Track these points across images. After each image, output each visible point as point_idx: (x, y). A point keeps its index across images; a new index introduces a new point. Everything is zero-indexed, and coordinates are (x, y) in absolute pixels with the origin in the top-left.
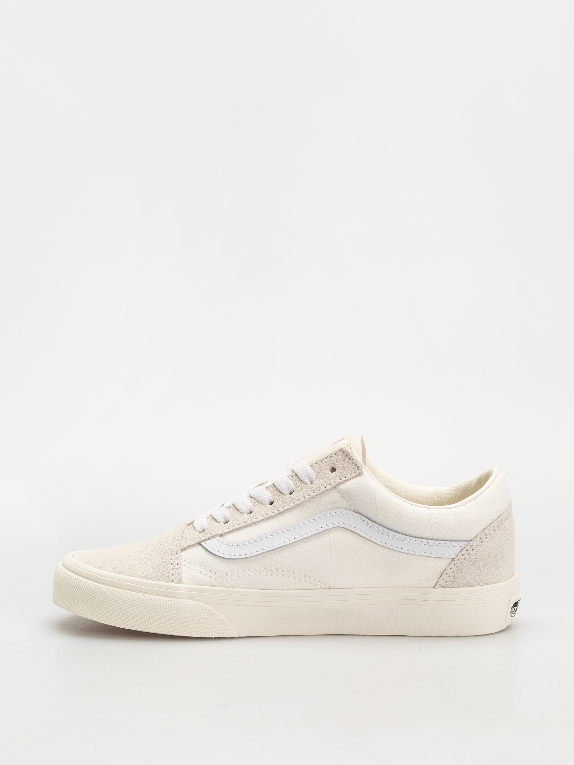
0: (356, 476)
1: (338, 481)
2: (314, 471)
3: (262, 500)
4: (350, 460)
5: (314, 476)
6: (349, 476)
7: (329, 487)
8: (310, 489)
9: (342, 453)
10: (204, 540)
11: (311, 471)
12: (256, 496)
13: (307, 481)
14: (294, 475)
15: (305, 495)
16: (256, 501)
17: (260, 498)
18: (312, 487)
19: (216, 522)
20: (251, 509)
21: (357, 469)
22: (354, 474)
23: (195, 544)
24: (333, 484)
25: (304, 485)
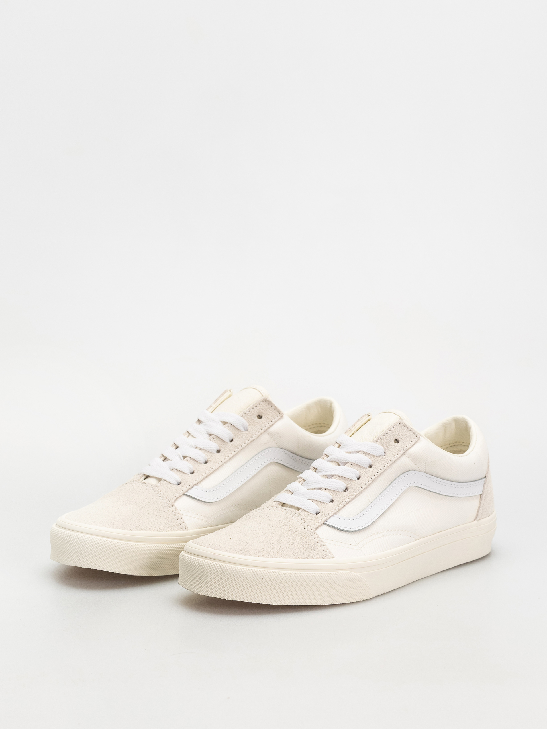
0: (279, 419)
1: (268, 426)
2: (246, 420)
3: (212, 450)
4: (272, 407)
5: (246, 424)
6: (274, 421)
7: (262, 431)
8: (247, 435)
9: (265, 402)
10: (187, 491)
11: (243, 420)
12: (206, 448)
13: (242, 429)
14: (230, 426)
15: (245, 441)
16: (206, 452)
17: (210, 448)
18: (248, 433)
19: (185, 474)
20: (206, 459)
21: (278, 413)
22: (277, 418)
23: (182, 495)
24: (264, 429)
25: (242, 433)
